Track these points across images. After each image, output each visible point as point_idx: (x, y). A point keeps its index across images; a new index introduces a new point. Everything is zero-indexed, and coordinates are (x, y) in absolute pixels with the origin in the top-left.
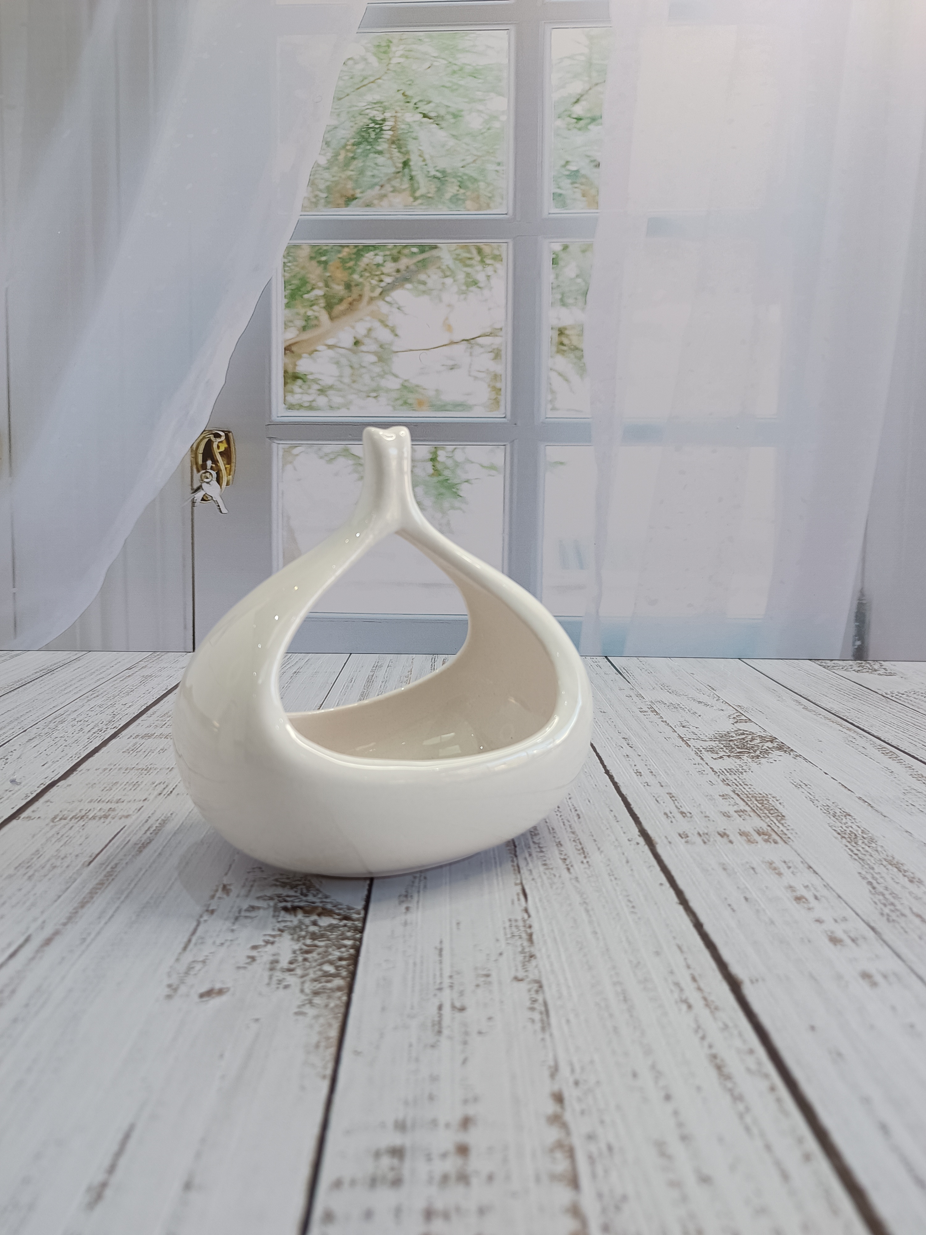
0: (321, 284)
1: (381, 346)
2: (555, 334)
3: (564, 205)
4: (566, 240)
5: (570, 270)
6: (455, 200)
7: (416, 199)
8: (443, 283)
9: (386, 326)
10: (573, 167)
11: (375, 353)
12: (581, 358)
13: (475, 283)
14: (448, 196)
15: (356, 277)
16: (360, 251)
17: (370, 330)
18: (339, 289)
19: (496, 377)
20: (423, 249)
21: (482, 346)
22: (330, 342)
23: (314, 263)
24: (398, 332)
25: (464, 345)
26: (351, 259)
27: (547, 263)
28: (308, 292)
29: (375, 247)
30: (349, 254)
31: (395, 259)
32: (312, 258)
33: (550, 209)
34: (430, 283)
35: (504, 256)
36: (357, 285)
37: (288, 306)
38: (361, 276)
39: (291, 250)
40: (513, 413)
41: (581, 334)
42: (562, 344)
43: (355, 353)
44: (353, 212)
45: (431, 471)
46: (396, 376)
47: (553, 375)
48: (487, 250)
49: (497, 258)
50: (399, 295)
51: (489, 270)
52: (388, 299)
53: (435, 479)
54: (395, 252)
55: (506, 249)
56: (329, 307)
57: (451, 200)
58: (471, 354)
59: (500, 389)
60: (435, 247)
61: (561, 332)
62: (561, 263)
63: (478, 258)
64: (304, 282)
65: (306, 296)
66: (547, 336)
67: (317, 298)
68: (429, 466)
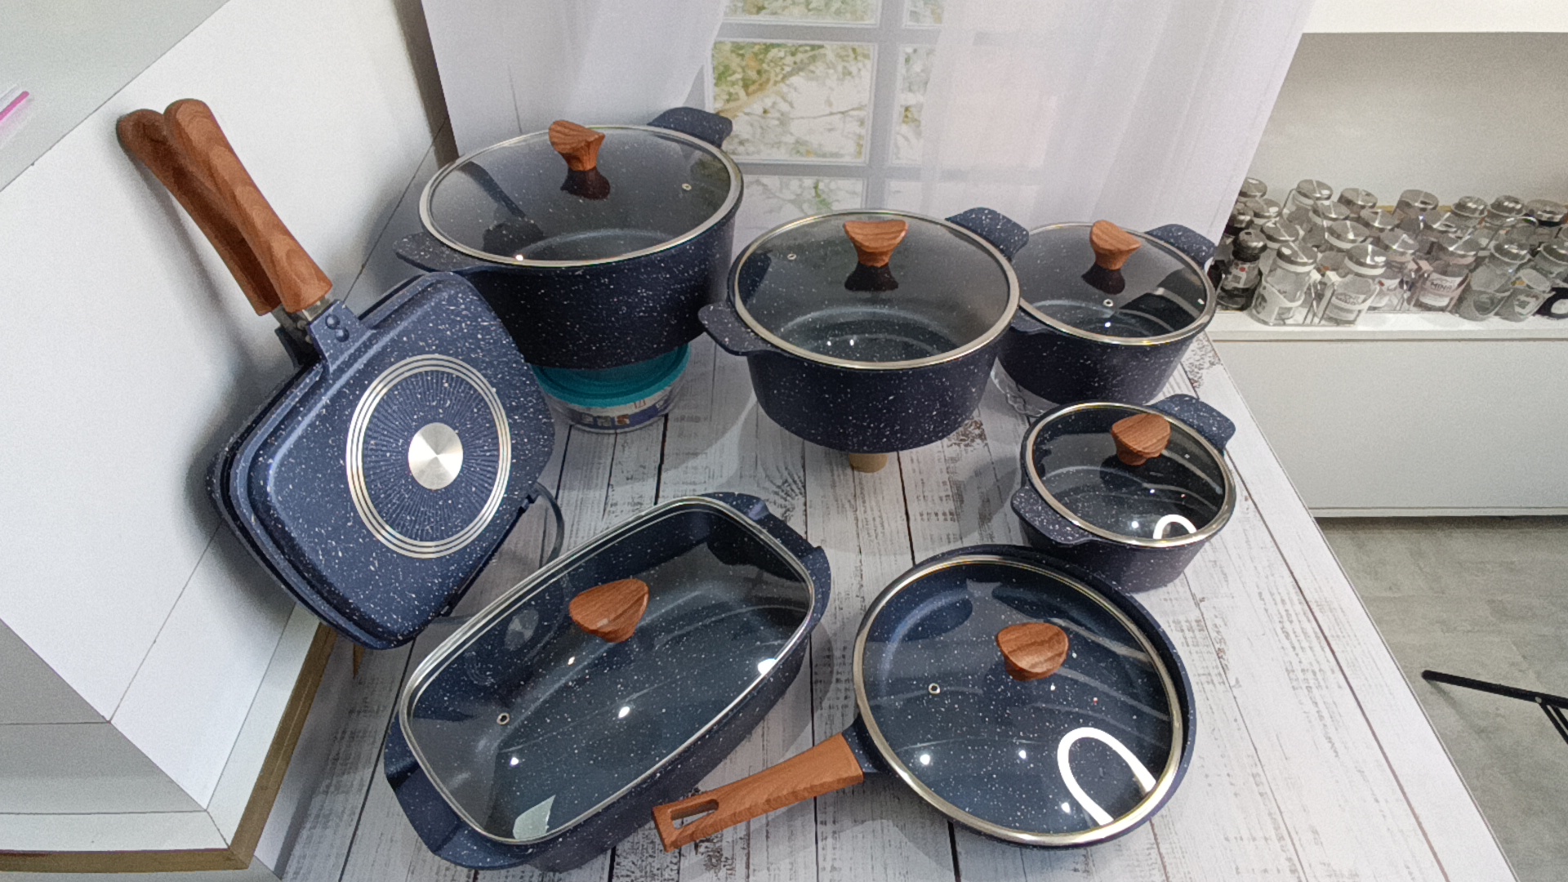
0: (740, 70)
1: (782, 114)
2: (903, 110)
3: (918, 20)
4: (915, 46)
5: (917, 67)
6: (838, 12)
7: (809, 10)
8: (827, 73)
9: (785, 100)
11: (778, 119)
12: (918, 126)
13: (850, 73)
14: (833, 9)
15: (765, 66)
16: (768, 48)
17: (774, 103)
18: (753, 74)
19: (860, 137)
20: (813, 47)
21: (852, 117)
22: (747, 110)
23: (734, 55)
24: (795, 105)
25: (839, 116)
26: (761, 53)
27: (902, 60)
28: (730, 75)
29: (778, 45)
30: (759, 49)
31: (793, 54)
32: (732, 51)
33: (907, 22)
34: (818, 72)
35: (871, 56)
36: (766, 71)
37: (716, 85)
38: (769, 65)
39: (717, 45)
40: (870, 160)
41: (920, 111)
42: (906, 116)
43: (764, 118)
44: (763, 19)
45: (813, 194)
46: (791, 134)
47: (899, 138)
49: (866, 56)
50: (795, 80)
51: (860, 65)
52: (788, 82)
53: (817, 199)
54: (793, 49)
55: (873, 49)
56: (746, 86)
57: (835, 13)
58: (844, 122)
59: (862, 146)
60: (821, 47)
61: (907, 109)
62: (911, 62)
63: (852, 56)
64: (727, 68)
65: (729, 79)
66: (897, 112)
67: (737, 80)
68: (813, 192)
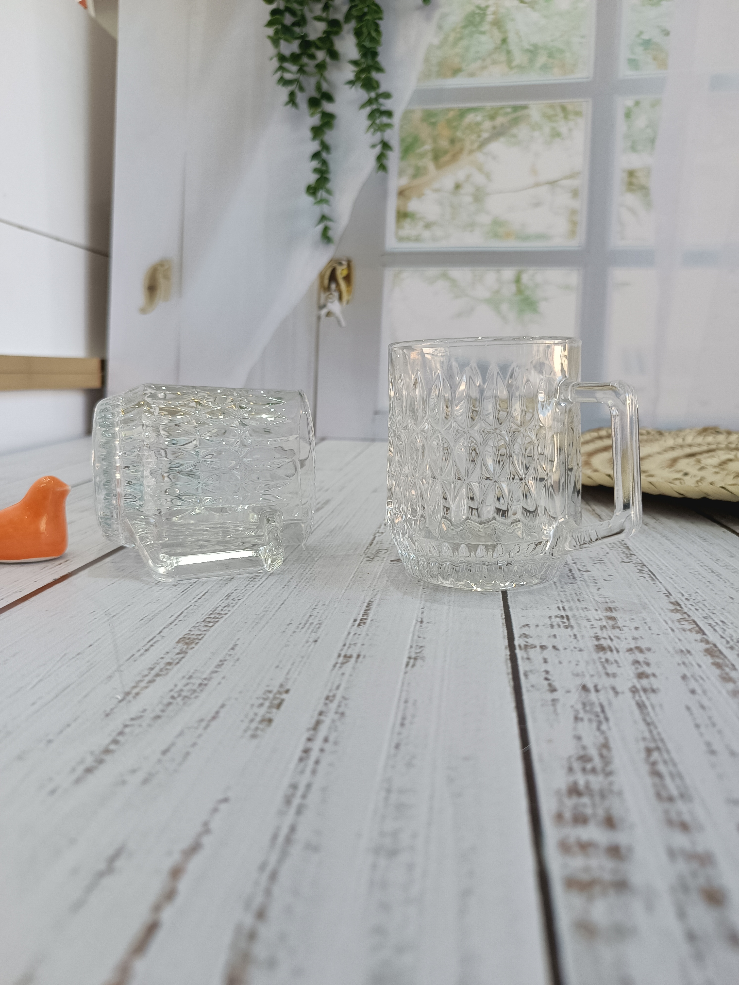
0: (430, 140)
1: (478, 189)
2: (626, 175)
3: (638, 69)
4: (638, 97)
5: (641, 122)
6: (545, 68)
7: (511, 69)
8: (532, 137)
9: (482, 172)
10: (645, 37)
11: (473, 195)
12: (647, 194)
13: (559, 135)
14: (538, 65)
15: (459, 134)
16: (463, 113)
17: (468, 177)
18: (444, 143)
19: (574, 212)
20: (515, 109)
21: (563, 187)
22: (436, 186)
23: (425, 124)
24: (493, 177)
25: (547, 187)
26: (456, 120)
27: (621, 115)
28: (419, 147)
29: (476, 109)
30: (454, 115)
31: (492, 118)
32: (423, 120)
33: (625, 72)
34: (521, 136)
35: (584, 114)
36: (460, 139)
37: (403, 157)
38: (464, 132)
39: (407, 115)
40: (587, 242)
41: (648, 175)
42: (631, 183)
43: (455, 195)
44: (459, 82)
45: (515, 291)
46: (488, 213)
47: (623, 210)
48: (570, 107)
49: (578, 114)
50: (494, 147)
51: (571, 124)
52: (485, 150)
53: (518, 297)
54: (492, 112)
55: (586, 107)
56: (436, 158)
57: (541, 68)
58: (553, 194)
59: (576, 223)
60: (525, 107)
61: (631, 173)
62: (633, 116)
63: (561, 115)
64: (416, 139)
65: (417, 151)
66: (618, 180)
67: (426, 152)
68: (513, 287)
